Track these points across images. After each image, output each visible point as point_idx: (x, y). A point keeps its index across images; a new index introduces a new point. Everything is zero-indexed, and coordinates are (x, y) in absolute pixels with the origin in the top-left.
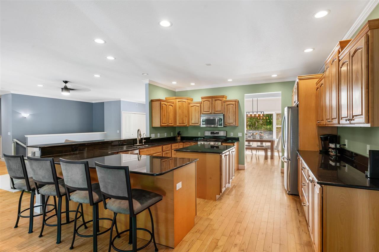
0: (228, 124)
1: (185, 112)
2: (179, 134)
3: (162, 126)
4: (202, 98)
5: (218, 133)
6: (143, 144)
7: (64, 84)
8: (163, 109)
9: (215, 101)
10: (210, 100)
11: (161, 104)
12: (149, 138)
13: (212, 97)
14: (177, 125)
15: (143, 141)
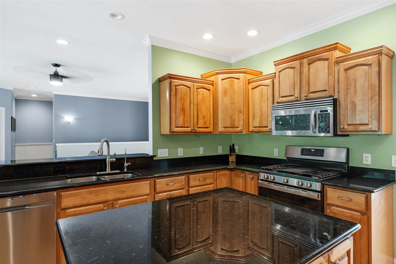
0: (351, 128)
1: (239, 100)
2: (232, 149)
3: (173, 132)
4: (277, 64)
5: (320, 152)
6: (125, 170)
7: (54, 69)
8: (179, 96)
9: (309, 64)
10: (296, 63)
11: (173, 84)
12: (152, 157)
13: (300, 57)
14: (220, 130)
15: (126, 165)
